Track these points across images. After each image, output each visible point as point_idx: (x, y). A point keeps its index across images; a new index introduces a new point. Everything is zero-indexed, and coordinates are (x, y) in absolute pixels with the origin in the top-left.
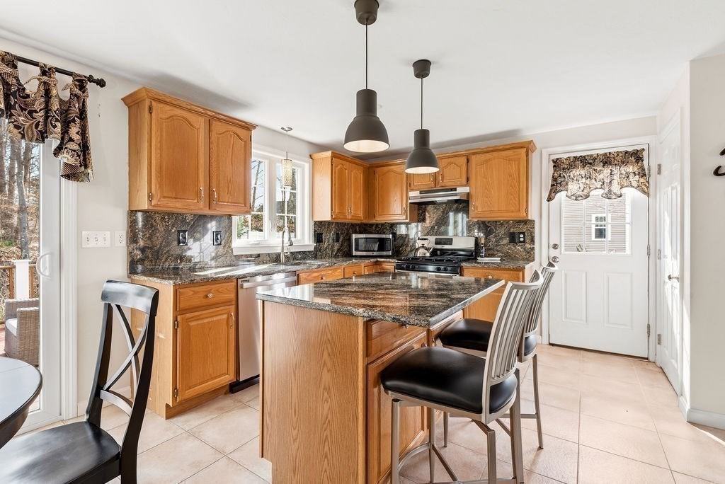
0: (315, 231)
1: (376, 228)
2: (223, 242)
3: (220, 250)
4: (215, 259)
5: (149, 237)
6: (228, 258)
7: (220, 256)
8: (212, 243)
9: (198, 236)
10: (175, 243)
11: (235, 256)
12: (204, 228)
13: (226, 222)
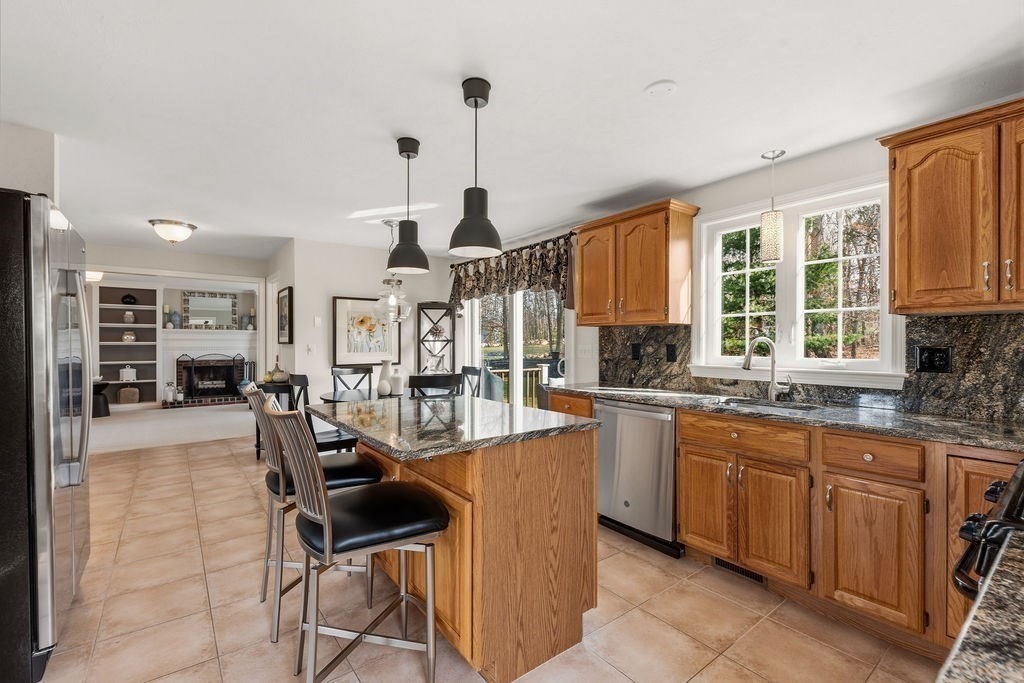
0: (910, 343)
2: (679, 358)
3: (675, 368)
4: (669, 378)
5: (611, 351)
6: (686, 380)
7: (676, 376)
8: (666, 358)
9: (650, 350)
10: (630, 357)
11: (696, 378)
12: (656, 341)
13: (682, 333)
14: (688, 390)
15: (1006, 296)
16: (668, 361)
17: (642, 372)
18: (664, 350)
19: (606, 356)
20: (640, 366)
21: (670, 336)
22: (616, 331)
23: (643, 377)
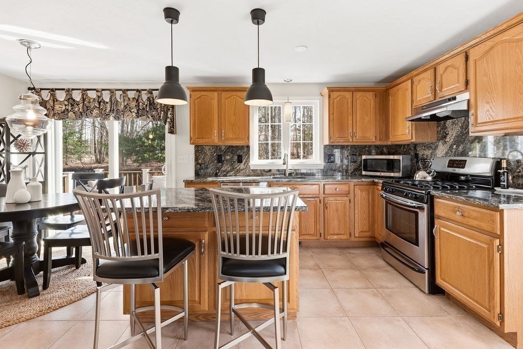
0: (325, 153)
1: (404, 149)
2: (244, 162)
3: (242, 166)
4: (239, 171)
5: (203, 159)
6: (247, 171)
7: (242, 170)
8: (237, 161)
9: (228, 157)
10: (216, 161)
11: (252, 170)
12: (232, 153)
13: (246, 150)
14: (249, 176)
15: (354, 140)
16: (238, 163)
17: (223, 169)
18: (236, 157)
19: (200, 161)
20: (222, 166)
21: (240, 151)
22: (207, 148)
23: (224, 171)
